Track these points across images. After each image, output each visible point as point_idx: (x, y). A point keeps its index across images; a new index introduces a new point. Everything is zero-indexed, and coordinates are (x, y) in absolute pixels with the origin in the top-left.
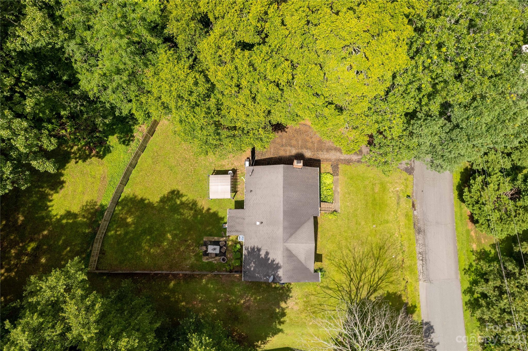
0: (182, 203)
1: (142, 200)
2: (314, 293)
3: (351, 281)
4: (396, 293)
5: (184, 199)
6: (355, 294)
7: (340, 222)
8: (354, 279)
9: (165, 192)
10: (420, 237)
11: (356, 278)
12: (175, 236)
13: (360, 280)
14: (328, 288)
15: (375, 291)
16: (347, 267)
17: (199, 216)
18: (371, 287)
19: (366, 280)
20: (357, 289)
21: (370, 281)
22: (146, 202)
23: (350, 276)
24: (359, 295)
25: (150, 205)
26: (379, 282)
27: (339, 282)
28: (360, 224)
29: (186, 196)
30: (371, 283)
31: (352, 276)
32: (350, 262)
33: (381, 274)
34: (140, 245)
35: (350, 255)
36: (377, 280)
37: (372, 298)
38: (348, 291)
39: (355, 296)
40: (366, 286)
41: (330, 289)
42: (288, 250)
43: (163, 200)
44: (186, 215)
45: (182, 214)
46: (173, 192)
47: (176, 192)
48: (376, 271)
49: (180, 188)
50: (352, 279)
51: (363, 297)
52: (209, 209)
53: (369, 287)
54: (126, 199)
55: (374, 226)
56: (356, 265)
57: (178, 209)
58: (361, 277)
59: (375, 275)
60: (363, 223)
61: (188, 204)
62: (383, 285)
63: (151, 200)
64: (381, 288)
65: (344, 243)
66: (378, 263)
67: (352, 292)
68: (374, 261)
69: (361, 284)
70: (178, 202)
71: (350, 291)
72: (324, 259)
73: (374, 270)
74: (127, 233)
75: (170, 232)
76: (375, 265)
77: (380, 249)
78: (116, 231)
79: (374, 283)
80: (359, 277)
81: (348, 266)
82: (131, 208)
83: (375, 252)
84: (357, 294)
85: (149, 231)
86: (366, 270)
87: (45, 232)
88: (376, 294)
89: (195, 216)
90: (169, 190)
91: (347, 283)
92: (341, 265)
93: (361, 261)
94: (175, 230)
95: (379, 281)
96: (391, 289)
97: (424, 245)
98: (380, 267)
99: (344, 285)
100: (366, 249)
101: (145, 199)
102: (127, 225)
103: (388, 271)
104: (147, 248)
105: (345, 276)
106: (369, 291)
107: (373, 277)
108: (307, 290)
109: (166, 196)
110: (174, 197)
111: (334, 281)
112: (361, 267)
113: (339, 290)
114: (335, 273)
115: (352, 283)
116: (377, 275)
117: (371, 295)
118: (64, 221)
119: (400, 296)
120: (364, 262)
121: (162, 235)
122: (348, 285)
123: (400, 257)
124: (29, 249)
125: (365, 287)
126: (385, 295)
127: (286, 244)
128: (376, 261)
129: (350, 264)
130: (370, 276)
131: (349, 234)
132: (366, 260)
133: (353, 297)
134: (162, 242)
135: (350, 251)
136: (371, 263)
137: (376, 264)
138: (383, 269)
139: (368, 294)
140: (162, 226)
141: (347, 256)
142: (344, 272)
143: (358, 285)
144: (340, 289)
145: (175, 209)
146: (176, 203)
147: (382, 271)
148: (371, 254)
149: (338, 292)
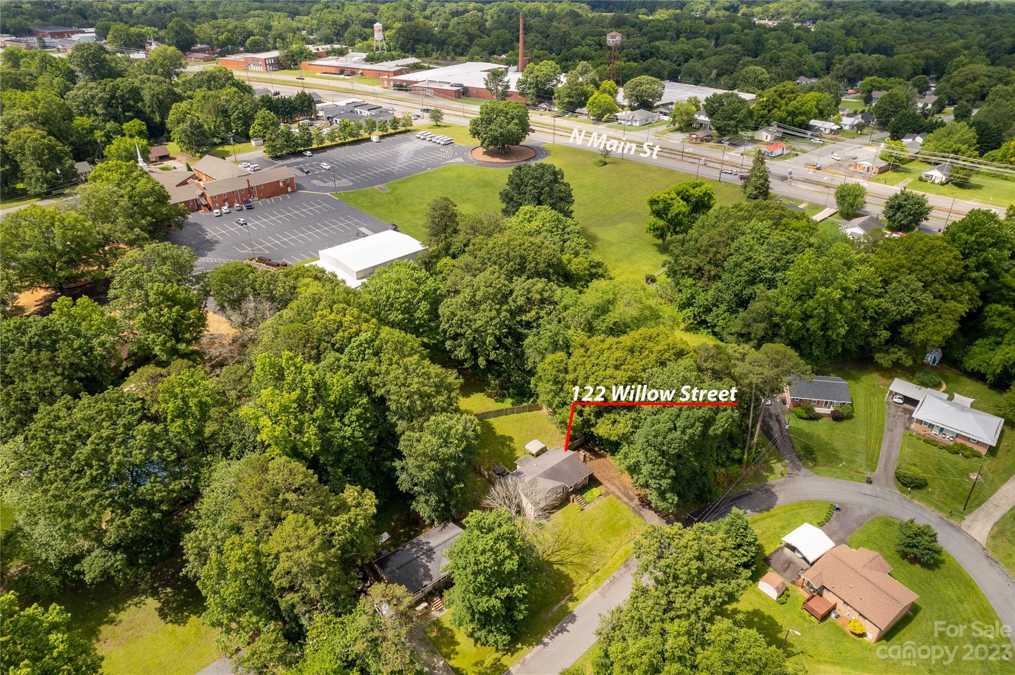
1: (493, 429)
3: (553, 546)
4: (573, 581)
5: (512, 444)
7: (580, 515)
8: (556, 547)
9: (507, 434)
10: (624, 569)
12: (489, 453)
13: (558, 551)
14: (536, 537)
15: (561, 564)
17: (511, 456)
18: (560, 561)
19: (562, 555)
20: (552, 553)
21: (564, 558)
23: (556, 544)
24: (549, 558)
25: (494, 433)
26: (568, 564)
27: (546, 540)
28: (591, 527)
29: (515, 443)
32: (563, 537)
33: (575, 561)
35: (568, 535)
36: (568, 561)
37: (555, 567)
40: (558, 558)
41: (537, 540)
43: (502, 436)
44: (505, 451)
45: (503, 449)
46: (510, 437)
47: (511, 439)
48: (573, 557)
49: (515, 439)
51: (551, 560)
54: (487, 422)
55: (599, 537)
56: (565, 541)
57: (504, 446)
58: (561, 550)
59: (570, 557)
60: (594, 529)
61: (511, 448)
62: (570, 568)
63: (497, 432)
64: (566, 568)
65: (570, 526)
66: (580, 554)
68: (578, 551)
69: (557, 553)
70: (508, 444)
71: (547, 551)
73: (573, 555)
75: (490, 449)
76: (576, 553)
77: (589, 550)
79: (565, 561)
80: (559, 549)
81: (560, 538)
82: (485, 427)
83: (584, 548)
84: (549, 556)
86: (568, 549)
88: (560, 567)
89: (508, 453)
92: (556, 534)
93: (571, 543)
94: (493, 451)
96: (572, 575)
97: (621, 575)
98: (578, 557)
99: (547, 544)
100: (581, 541)
101: (495, 430)
103: (580, 565)
105: (553, 541)
106: (557, 562)
107: (567, 557)
109: (505, 436)
110: (509, 440)
111: (544, 537)
112: (567, 545)
114: (548, 534)
115: (552, 548)
116: (571, 559)
117: (556, 564)
119: (574, 586)
120: (572, 545)
123: (597, 567)
126: (565, 574)
128: (580, 552)
129: (562, 539)
130: (566, 555)
131: (578, 525)
132: (574, 545)
135: (569, 533)
136: (576, 549)
137: (578, 554)
138: (579, 560)
139: (555, 562)
141: (565, 534)
143: (555, 552)
145: (503, 444)
146: (506, 443)
147: (577, 560)
148: (580, 546)
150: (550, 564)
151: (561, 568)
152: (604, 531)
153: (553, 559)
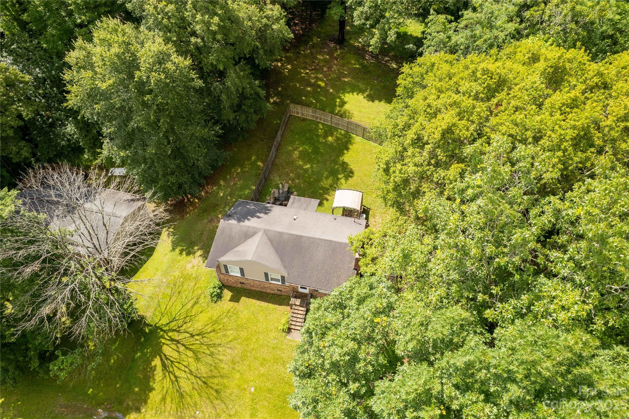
0: (338, 179)
1: (347, 149)
2: (196, 287)
3: (191, 334)
4: (146, 403)
5: (343, 181)
6: (173, 337)
7: (273, 334)
8: (192, 339)
9: (352, 166)
11: (191, 343)
12: (306, 171)
13: (187, 348)
14: (196, 303)
15: (164, 366)
16: (210, 332)
17: (322, 192)
18: (172, 362)
19: (183, 356)
20: (178, 342)
21: (179, 363)
22: (345, 152)
23: (198, 335)
24: (169, 342)
25: (341, 154)
26: (172, 377)
27: (197, 318)
28: (262, 365)
29: (346, 183)
30: (176, 364)
31: (197, 337)
32: (214, 338)
33: (182, 382)
34: (304, 144)
35: (224, 340)
36: (178, 373)
37: (157, 362)
38: (181, 329)
39: (170, 337)
40: (175, 355)
41: (192, 307)
42: (255, 233)
43: (344, 165)
44: (325, 182)
45: (327, 178)
46: (352, 172)
47: (351, 175)
48: (189, 375)
49: (354, 178)
50: (192, 336)
51: (165, 348)
52: (327, 200)
53: (172, 359)
54: (350, 137)
55: (253, 389)
56: (208, 346)
57: (332, 176)
58: (190, 350)
59: (185, 372)
60: (262, 370)
61: (337, 184)
62: (167, 383)
63: (346, 155)
64: (163, 379)
65: (244, 334)
66: (200, 382)
67: (176, 334)
68: (204, 375)
69: (182, 349)
70: (340, 176)
71: (178, 332)
72: (232, 304)
73: (191, 373)
74: (318, 136)
75: (312, 167)
76: (199, 375)
77: (217, 391)
78: (322, 129)
79: (175, 368)
80: (191, 347)
81: (212, 334)
82: (341, 140)
83: (216, 381)
84: (172, 340)
85: (316, 151)
86: (197, 359)
87: (331, 91)
88: (159, 368)
89: (323, 188)
90: (354, 169)
91: (191, 329)
92: (217, 325)
93: (212, 354)
94: (312, 171)
95: (176, 377)
96: (154, 397)
98: (193, 383)
99: (189, 324)
100: (225, 367)
101: (348, 151)
102: (325, 136)
103: (182, 396)
104: (301, 149)
105: (200, 328)
106: (167, 359)
107: (183, 368)
108: (203, 279)
109: (349, 167)
110: (346, 173)
111: (201, 312)
112: (204, 353)
113: (187, 317)
114: (209, 315)
115: (189, 335)
116: (183, 375)
117: (161, 359)
118: (338, 100)
120: (209, 359)
121: (310, 161)
122: (188, 330)
124: (320, 83)
125: (177, 353)
126: (151, 384)
127: (262, 231)
128: (204, 380)
129: (213, 338)
130: (186, 363)
131: (252, 344)
132: (211, 362)
133: (170, 334)
134: (303, 160)
135: (231, 341)
136: (204, 370)
137: (199, 378)
138: (187, 389)
139: (165, 355)
140: (318, 162)
141: (224, 335)
142: (206, 328)
143: (183, 345)
144: (189, 318)
145: (334, 174)
146: (339, 174)
147: (186, 385)
148: (215, 373)
149: (185, 316)
150: (158, 351)
151: (159, 373)
152: (270, 391)
153: (167, 350)
